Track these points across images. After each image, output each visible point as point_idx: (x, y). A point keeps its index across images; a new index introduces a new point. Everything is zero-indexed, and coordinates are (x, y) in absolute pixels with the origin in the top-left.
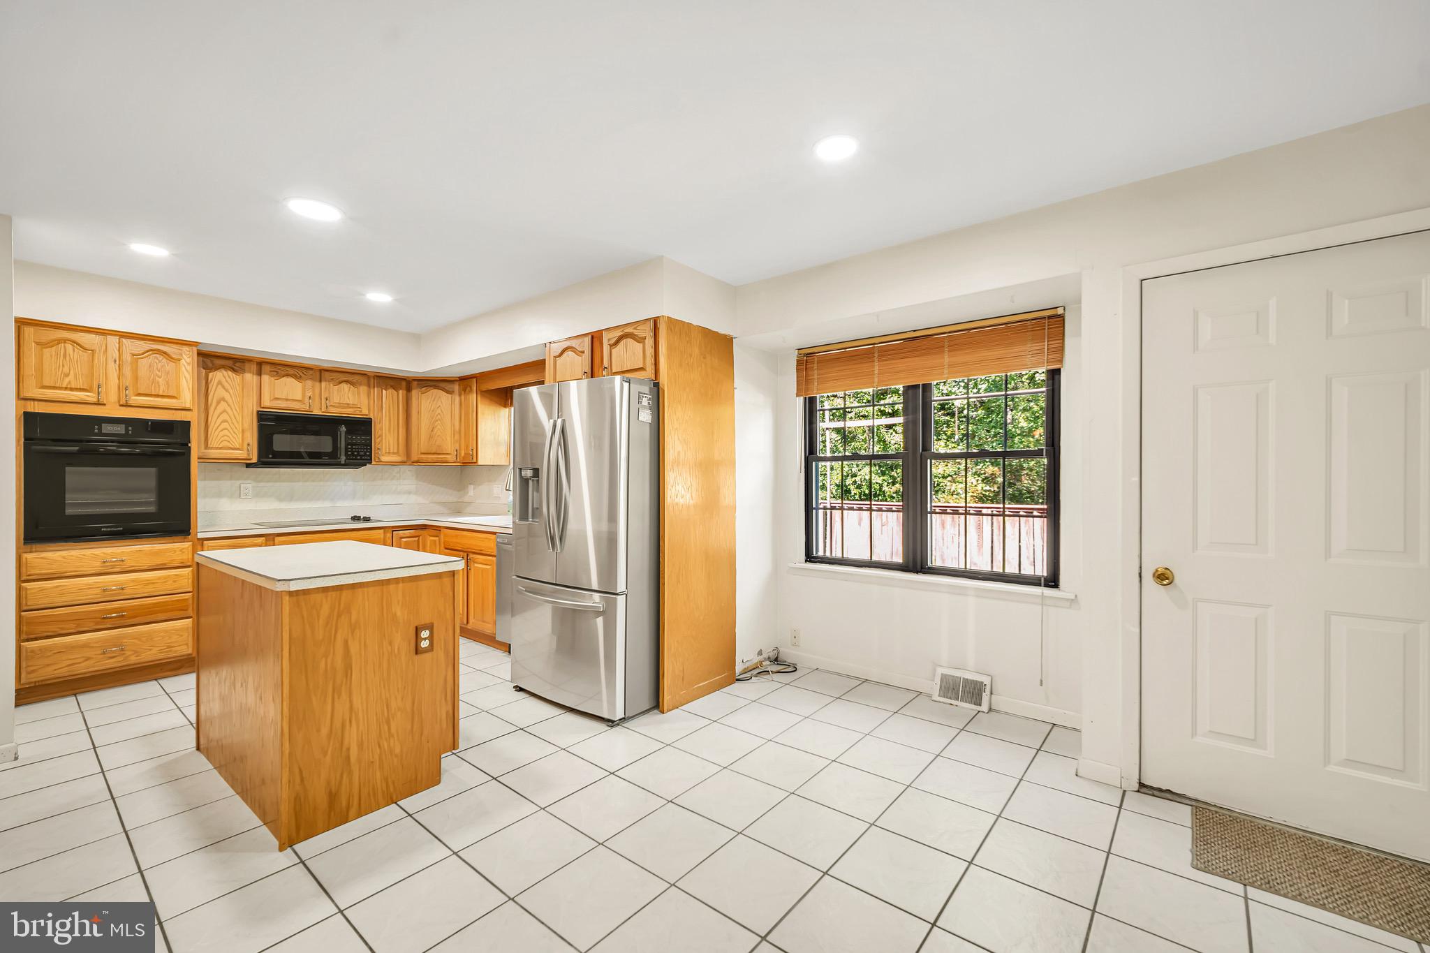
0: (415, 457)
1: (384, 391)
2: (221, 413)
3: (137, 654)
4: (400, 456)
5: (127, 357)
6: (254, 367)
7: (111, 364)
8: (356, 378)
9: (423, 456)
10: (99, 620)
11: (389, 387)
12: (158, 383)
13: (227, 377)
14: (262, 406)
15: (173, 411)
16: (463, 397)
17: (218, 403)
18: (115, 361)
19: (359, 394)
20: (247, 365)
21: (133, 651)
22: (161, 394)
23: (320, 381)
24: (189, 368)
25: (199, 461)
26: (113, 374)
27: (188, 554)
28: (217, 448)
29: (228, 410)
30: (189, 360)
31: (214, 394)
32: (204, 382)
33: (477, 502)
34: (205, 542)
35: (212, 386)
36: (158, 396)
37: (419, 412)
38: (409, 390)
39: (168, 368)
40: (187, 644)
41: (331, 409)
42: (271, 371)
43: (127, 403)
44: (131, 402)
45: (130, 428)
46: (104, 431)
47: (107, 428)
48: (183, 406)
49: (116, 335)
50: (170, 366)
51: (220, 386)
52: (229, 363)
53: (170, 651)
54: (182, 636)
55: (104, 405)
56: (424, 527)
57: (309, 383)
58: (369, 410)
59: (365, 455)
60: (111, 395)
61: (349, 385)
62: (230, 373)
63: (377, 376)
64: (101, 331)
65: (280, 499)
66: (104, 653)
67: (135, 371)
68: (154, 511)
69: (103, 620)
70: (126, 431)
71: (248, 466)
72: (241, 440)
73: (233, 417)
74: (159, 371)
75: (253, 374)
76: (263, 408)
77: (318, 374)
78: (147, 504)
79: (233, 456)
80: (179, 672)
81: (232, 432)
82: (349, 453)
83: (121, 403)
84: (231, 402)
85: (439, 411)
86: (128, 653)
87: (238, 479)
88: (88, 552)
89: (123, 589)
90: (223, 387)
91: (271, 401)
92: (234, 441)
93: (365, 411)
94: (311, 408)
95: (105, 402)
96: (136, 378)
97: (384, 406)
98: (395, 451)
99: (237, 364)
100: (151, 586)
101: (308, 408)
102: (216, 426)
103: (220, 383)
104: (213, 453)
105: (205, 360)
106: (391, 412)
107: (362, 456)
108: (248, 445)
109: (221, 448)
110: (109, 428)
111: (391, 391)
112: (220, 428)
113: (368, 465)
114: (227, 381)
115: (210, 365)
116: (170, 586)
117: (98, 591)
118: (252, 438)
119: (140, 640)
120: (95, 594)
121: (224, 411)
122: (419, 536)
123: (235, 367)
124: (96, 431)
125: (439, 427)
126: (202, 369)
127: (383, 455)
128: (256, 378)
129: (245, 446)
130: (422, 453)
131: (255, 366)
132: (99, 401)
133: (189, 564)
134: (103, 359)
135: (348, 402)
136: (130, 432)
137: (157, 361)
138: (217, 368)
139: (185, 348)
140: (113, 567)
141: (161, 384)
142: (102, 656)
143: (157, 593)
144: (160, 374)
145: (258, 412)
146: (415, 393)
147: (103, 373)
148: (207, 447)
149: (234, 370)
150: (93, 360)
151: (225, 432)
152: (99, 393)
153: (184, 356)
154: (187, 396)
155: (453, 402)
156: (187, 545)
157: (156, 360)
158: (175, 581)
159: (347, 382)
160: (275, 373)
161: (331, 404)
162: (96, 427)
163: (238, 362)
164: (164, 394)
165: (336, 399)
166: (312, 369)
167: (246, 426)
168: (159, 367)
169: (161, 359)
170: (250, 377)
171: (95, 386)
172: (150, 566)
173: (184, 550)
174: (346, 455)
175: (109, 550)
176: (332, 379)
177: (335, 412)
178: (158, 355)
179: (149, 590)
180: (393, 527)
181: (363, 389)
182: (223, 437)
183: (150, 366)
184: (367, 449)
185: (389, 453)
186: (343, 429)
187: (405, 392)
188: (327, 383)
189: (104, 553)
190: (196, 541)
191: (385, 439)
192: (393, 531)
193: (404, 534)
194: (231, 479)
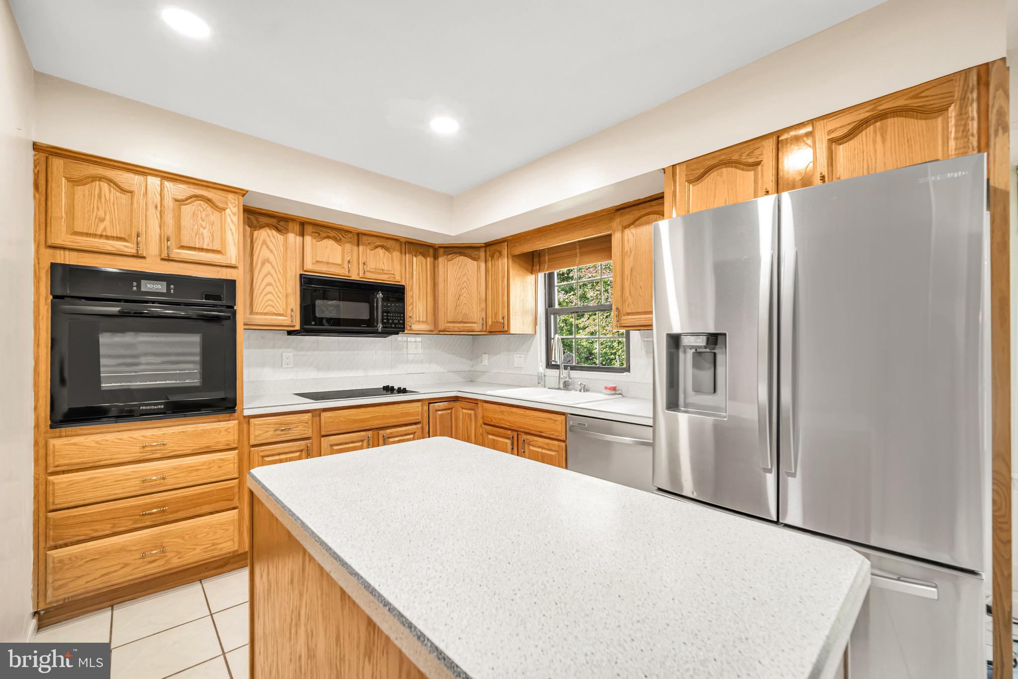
0: (442, 326)
1: (415, 258)
2: (266, 276)
3: (180, 556)
4: (428, 324)
5: (169, 203)
6: (297, 228)
7: (151, 209)
8: (389, 243)
9: (449, 325)
10: (138, 517)
11: (418, 253)
12: (202, 234)
13: (272, 237)
14: (305, 269)
15: (219, 268)
16: (490, 264)
17: (263, 264)
18: (156, 207)
19: (392, 260)
20: (291, 225)
21: (176, 552)
22: (205, 247)
23: (358, 245)
24: (235, 219)
25: (247, 327)
26: (154, 223)
27: (234, 434)
28: (262, 314)
29: (273, 272)
30: (235, 210)
31: (259, 255)
32: (249, 241)
33: (492, 371)
34: (252, 420)
35: (257, 246)
36: (201, 250)
37: (445, 281)
38: (436, 257)
39: (212, 218)
40: (233, 540)
41: (368, 275)
42: (313, 232)
43: (168, 256)
44: (173, 256)
45: (172, 286)
46: (143, 289)
47: (148, 286)
48: (228, 262)
49: (156, 176)
50: (215, 216)
51: (264, 246)
52: (273, 221)
53: (215, 549)
54: (227, 530)
55: (144, 258)
56: (456, 399)
57: (348, 246)
58: (401, 278)
59: (399, 323)
60: (152, 248)
61: (384, 250)
62: (274, 232)
63: (409, 243)
64: (141, 170)
65: (318, 368)
66: (143, 557)
67: (178, 218)
68: (198, 384)
69: (142, 518)
70: (167, 290)
71: (290, 333)
72: (284, 304)
73: (277, 280)
74: (203, 221)
75: (296, 235)
76: (305, 271)
77: (356, 237)
78: (188, 376)
79: (277, 323)
80: (225, 569)
81: (276, 296)
82: (385, 321)
83: (163, 256)
84: (275, 265)
85: (465, 279)
86: (170, 555)
87: (280, 348)
88: (125, 435)
89: (164, 479)
90: (268, 247)
91: (313, 264)
92: (279, 307)
93: (398, 278)
94: (351, 272)
95: (145, 255)
96: (179, 228)
97: (415, 273)
98: (425, 320)
99: (282, 223)
100: (194, 474)
101: (347, 273)
102: (260, 290)
103: (264, 242)
104: (259, 319)
105: (250, 216)
106: (421, 280)
107: (396, 324)
108: (292, 310)
109: (265, 314)
110: (149, 286)
111: (420, 257)
112: (265, 292)
113: (400, 335)
114: (271, 241)
115: (255, 222)
116: (215, 474)
117: (137, 482)
118: (294, 303)
119: (183, 538)
120: (132, 487)
121: (269, 273)
122: (451, 409)
123: (279, 226)
124: (135, 288)
125: (465, 295)
126: (247, 227)
127: (414, 324)
128: (299, 239)
129: (289, 311)
130: (448, 322)
131: (298, 226)
132: (137, 253)
133: (235, 446)
134: (142, 203)
135: (383, 268)
136: (172, 291)
137: (202, 209)
138: (261, 227)
139: (231, 196)
140: (153, 452)
141: (205, 237)
142: (141, 560)
143: (202, 482)
144: (204, 224)
145: (301, 275)
146: (441, 260)
147: (142, 220)
148: (252, 312)
149: (278, 230)
150: (132, 204)
151: (270, 296)
152: (138, 244)
153: (229, 204)
154: (233, 253)
155: (479, 267)
156: (233, 423)
157: (200, 207)
158: (220, 467)
159: (382, 247)
160: (317, 235)
161: (368, 269)
162: (135, 284)
163: (283, 220)
164: (208, 248)
165: (371, 265)
166: (350, 232)
167: (290, 290)
168: (203, 216)
169: (205, 207)
170: (293, 238)
171: (134, 235)
172: (193, 450)
173: (229, 430)
174: (383, 323)
175: (149, 433)
176: (369, 243)
177: (372, 277)
178: (202, 202)
179: (194, 478)
180: (429, 399)
181: (396, 254)
182: (267, 301)
183: (194, 213)
184: (400, 317)
185: (419, 321)
186: (380, 295)
187: (432, 259)
188: (364, 247)
189: (143, 436)
190: (242, 418)
191: (416, 307)
192: (429, 403)
193: (439, 406)
194: (274, 347)
